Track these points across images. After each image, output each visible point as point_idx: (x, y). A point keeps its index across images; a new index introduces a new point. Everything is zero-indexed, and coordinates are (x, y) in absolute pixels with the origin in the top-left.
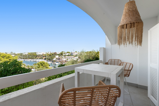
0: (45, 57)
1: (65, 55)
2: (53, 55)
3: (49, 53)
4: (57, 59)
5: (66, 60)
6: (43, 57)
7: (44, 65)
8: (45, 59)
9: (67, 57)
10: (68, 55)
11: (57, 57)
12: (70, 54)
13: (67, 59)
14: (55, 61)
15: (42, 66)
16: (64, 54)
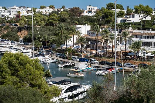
0: (29, 28)
1: (124, 26)
2: (63, 20)
3: (47, 11)
4: (81, 40)
5: (129, 49)
6: (20, 29)
7: (21, 73)
8: (27, 41)
9: (136, 31)
10: (142, 25)
11: (84, 30)
12: (149, 18)
13: (137, 46)
14: (74, 53)
15: (15, 79)
16: (119, 20)
